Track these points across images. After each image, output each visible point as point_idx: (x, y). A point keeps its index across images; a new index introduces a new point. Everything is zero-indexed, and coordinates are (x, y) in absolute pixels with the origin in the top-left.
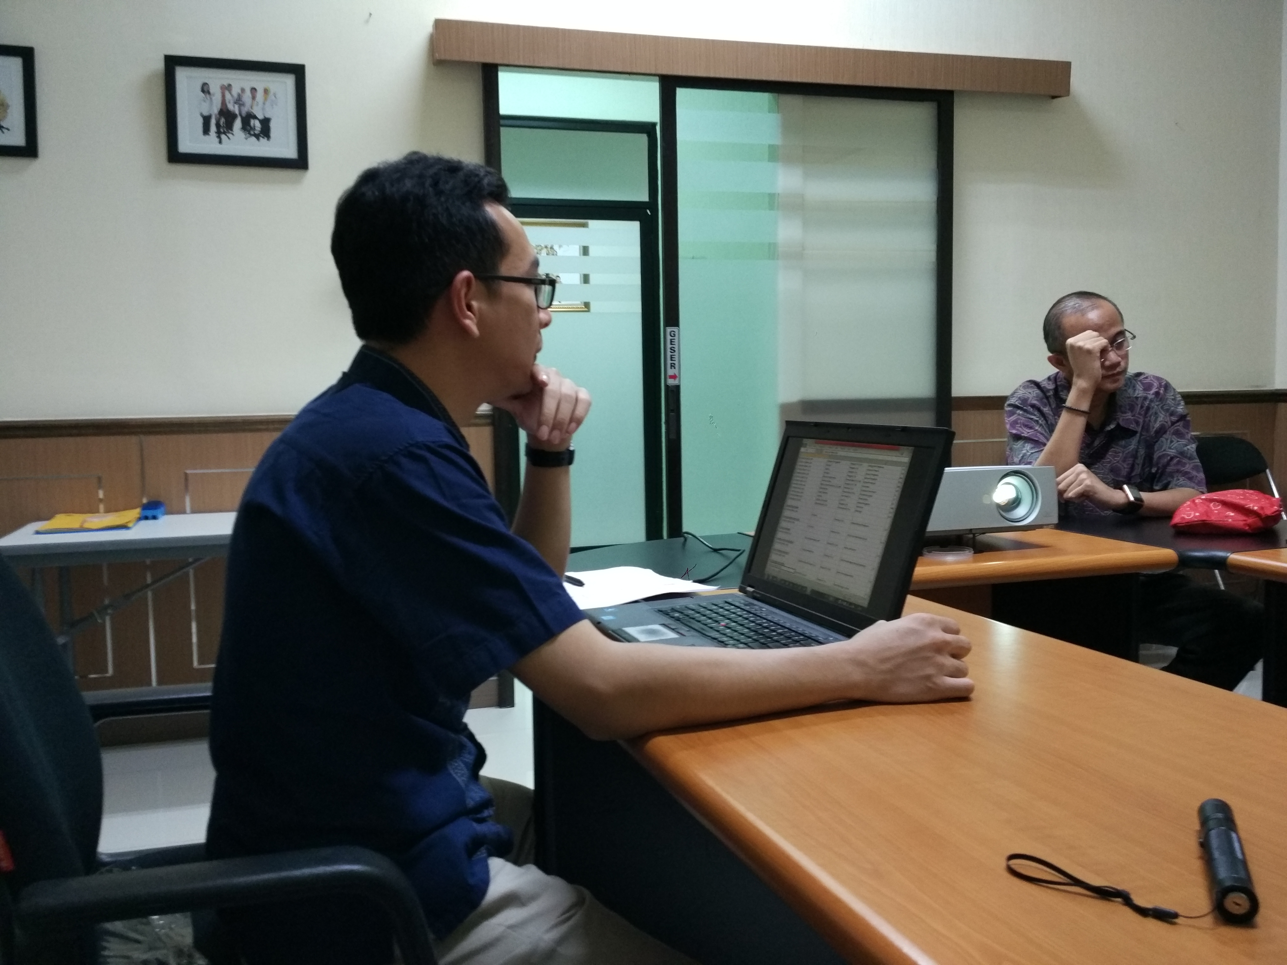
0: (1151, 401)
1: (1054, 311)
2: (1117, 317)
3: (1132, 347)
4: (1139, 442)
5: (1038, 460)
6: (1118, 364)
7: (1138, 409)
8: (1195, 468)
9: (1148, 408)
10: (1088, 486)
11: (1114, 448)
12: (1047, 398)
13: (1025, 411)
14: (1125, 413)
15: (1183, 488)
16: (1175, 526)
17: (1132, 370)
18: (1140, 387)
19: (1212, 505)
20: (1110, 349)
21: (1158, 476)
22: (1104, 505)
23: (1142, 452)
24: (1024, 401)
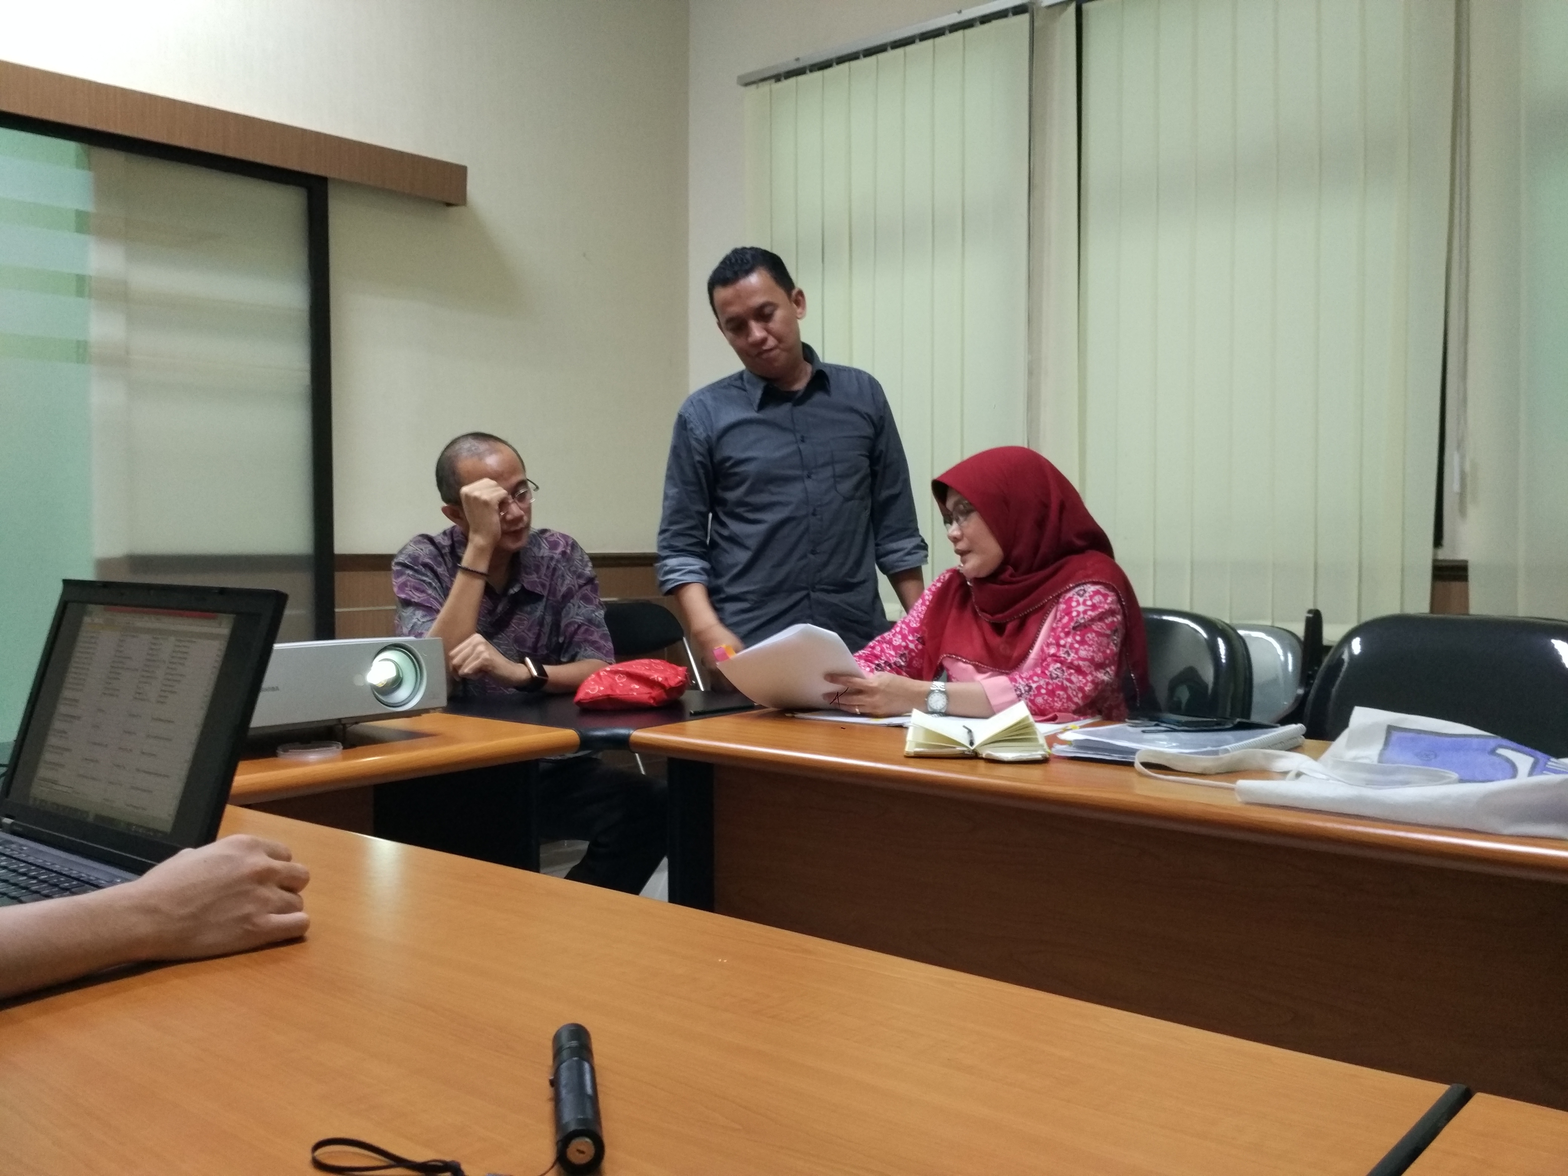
0: (558, 561)
1: (448, 454)
2: (518, 465)
3: (535, 500)
4: (545, 608)
5: (431, 630)
6: (519, 519)
7: (543, 570)
8: (603, 636)
9: (555, 569)
10: (486, 660)
11: (518, 614)
12: (442, 556)
13: (416, 571)
14: (531, 574)
15: (591, 660)
16: (579, 703)
17: (536, 525)
18: (545, 545)
19: (617, 677)
20: (510, 501)
21: (565, 646)
22: (505, 682)
23: (549, 619)
24: (415, 559)
